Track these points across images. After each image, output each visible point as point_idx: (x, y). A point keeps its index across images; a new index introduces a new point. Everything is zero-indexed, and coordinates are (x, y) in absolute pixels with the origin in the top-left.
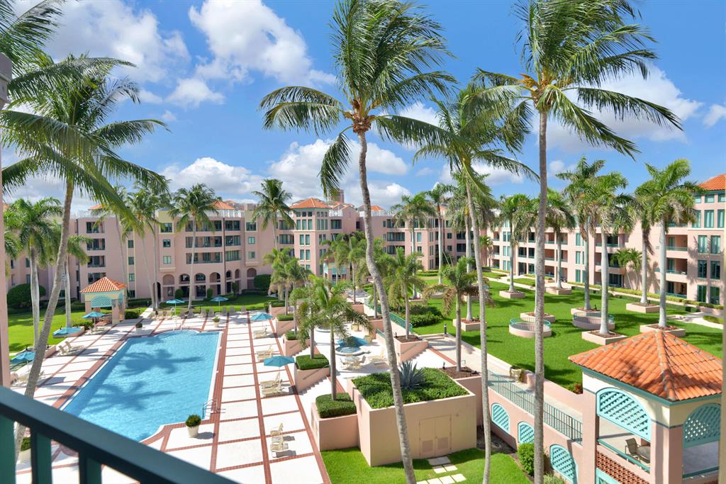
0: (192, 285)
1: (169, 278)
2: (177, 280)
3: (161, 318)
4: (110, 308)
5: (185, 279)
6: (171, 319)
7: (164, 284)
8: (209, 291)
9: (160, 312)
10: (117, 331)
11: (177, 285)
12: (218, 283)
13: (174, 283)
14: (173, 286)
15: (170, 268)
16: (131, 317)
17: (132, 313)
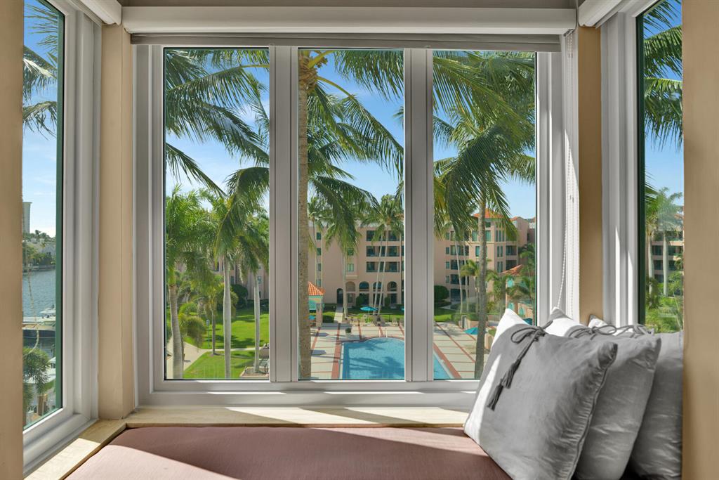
0: (371, 292)
1: (350, 285)
2: (357, 287)
3: (357, 323)
4: (314, 311)
5: (364, 286)
6: (366, 326)
7: (347, 290)
8: (386, 299)
9: (355, 318)
10: (328, 335)
11: (357, 292)
12: (395, 292)
13: (354, 291)
14: (353, 292)
15: (352, 276)
16: (328, 320)
17: (328, 317)
